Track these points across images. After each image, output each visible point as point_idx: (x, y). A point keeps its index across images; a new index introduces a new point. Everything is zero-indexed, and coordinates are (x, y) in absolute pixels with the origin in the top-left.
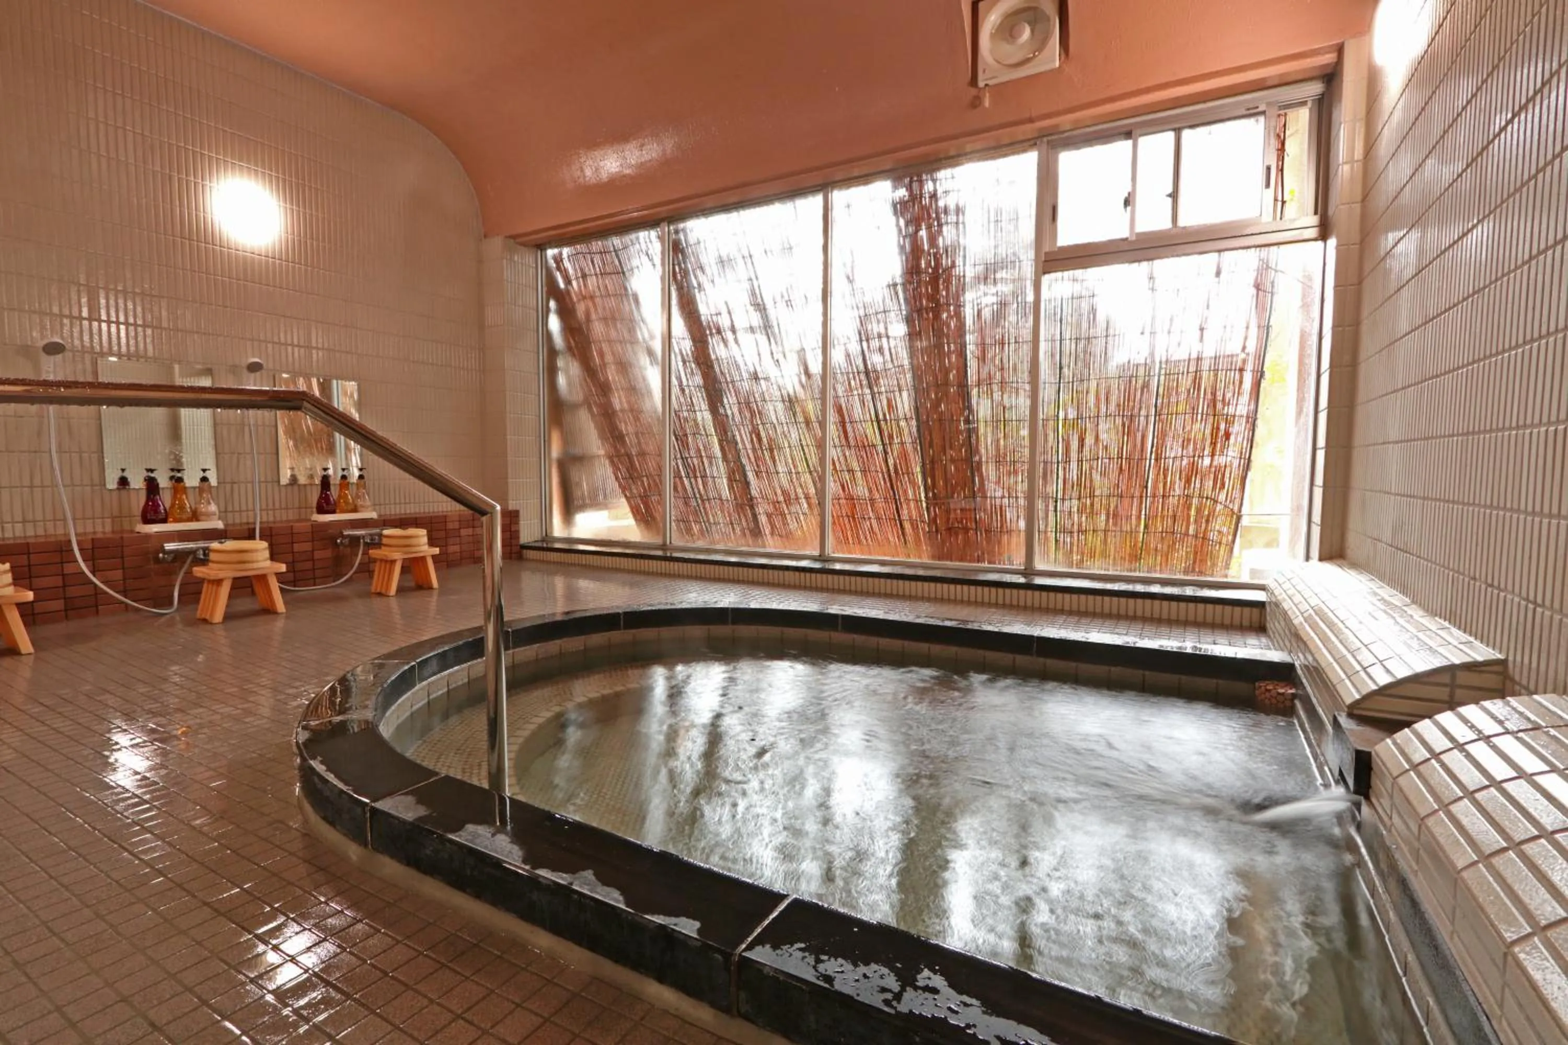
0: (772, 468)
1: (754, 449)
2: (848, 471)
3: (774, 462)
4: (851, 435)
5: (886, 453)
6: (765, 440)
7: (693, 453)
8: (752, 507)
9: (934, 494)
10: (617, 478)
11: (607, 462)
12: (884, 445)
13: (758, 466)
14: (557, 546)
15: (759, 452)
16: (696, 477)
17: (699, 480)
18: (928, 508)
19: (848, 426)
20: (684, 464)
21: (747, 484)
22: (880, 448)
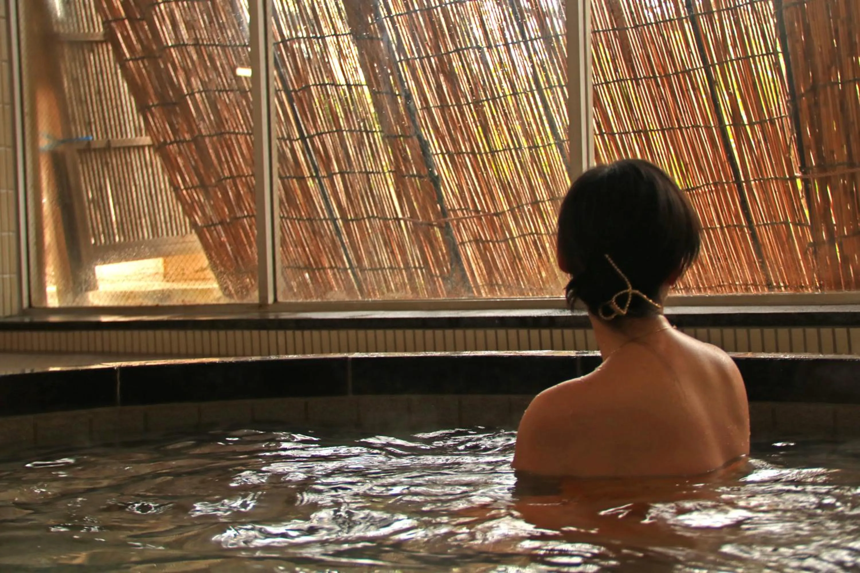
0: (482, 143)
1: (443, 107)
2: (637, 132)
3: (486, 130)
4: (637, 51)
5: (712, 83)
6: (465, 87)
7: (322, 125)
8: (446, 229)
9: (819, 156)
10: (176, 188)
11: (158, 161)
12: (706, 67)
13: (455, 142)
14: (54, 319)
15: (454, 110)
16: (330, 176)
17: (338, 179)
18: (808, 191)
19: (631, 34)
20: (306, 150)
21: (436, 181)
22: (701, 76)
